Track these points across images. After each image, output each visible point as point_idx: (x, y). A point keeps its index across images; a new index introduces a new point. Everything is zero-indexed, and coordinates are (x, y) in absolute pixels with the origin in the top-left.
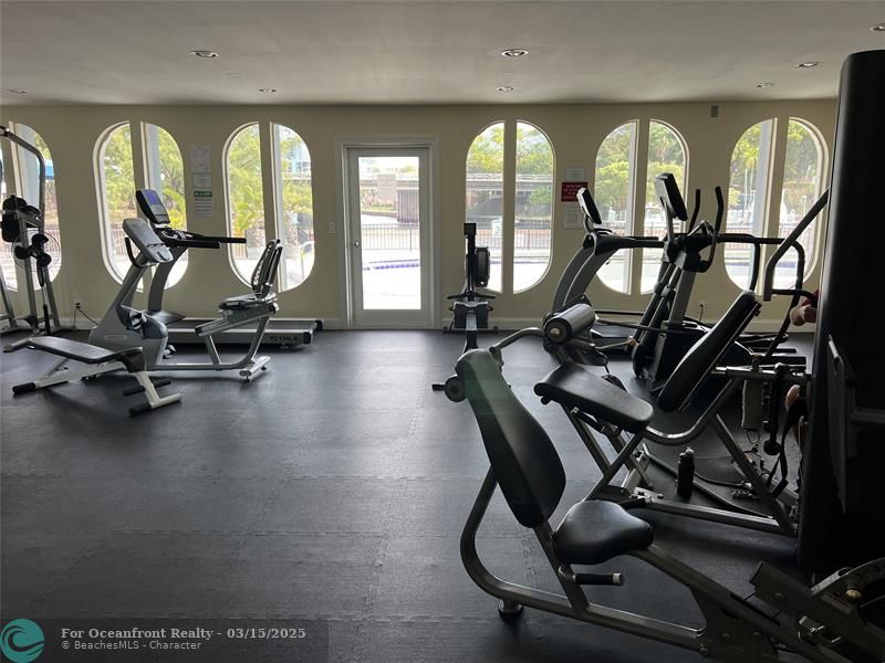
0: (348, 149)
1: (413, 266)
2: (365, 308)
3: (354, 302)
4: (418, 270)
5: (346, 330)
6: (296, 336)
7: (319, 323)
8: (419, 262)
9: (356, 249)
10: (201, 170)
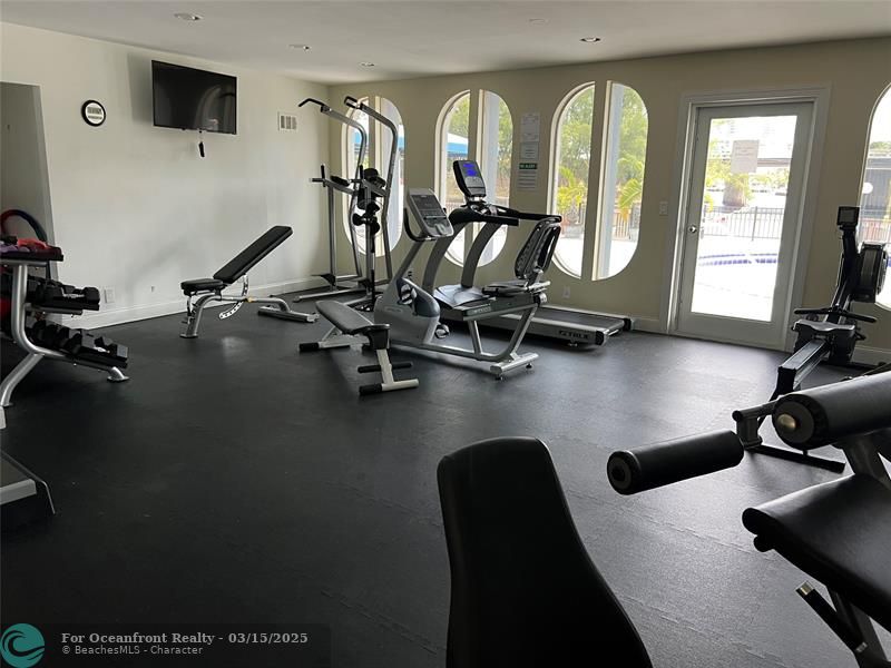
0: (699, 109)
1: (769, 262)
2: (695, 309)
3: (680, 301)
4: (774, 267)
5: (665, 335)
6: (587, 334)
7: (627, 321)
8: (776, 258)
9: (692, 235)
10: (529, 139)
